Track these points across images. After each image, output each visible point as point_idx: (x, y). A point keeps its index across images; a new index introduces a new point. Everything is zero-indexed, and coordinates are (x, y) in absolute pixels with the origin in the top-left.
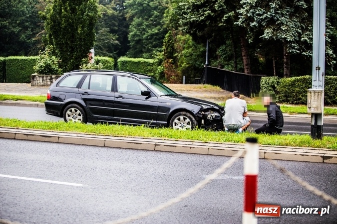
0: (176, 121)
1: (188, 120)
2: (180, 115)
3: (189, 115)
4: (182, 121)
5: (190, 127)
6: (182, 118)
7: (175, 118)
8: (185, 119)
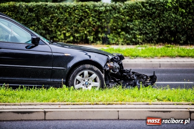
0: (78, 77)
1: (94, 75)
2: (85, 69)
3: (96, 69)
4: (86, 77)
5: (98, 84)
6: (86, 72)
7: (77, 74)
8: (90, 74)
